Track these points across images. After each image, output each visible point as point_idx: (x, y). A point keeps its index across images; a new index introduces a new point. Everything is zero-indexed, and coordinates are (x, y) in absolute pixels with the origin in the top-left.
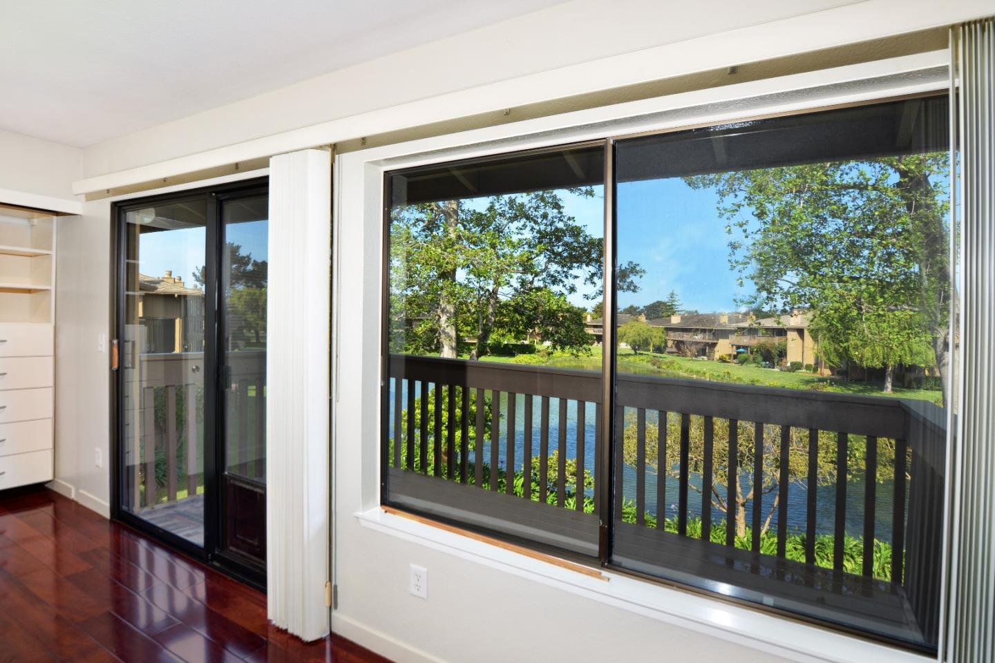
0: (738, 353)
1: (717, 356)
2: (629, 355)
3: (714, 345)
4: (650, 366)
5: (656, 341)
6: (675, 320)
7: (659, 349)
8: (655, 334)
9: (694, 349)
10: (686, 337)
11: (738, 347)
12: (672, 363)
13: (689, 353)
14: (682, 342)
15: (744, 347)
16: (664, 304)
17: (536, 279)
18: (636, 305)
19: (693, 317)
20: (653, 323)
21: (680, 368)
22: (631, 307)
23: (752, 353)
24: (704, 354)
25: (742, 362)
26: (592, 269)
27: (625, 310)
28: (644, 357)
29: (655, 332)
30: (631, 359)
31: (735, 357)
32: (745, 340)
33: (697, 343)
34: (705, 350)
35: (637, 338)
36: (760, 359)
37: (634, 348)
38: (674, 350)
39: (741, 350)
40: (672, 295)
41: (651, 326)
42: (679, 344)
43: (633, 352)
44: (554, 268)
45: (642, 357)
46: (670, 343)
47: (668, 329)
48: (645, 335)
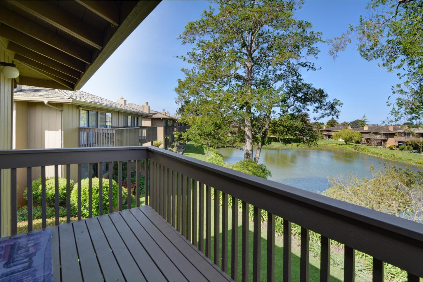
0: (399, 145)
1: (388, 146)
2: (343, 144)
3: (386, 141)
4: (353, 150)
5: (357, 139)
6: (366, 128)
7: (358, 142)
8: (356, 135)
9: (375, 142)
10: (371, 136)
11: (399, 142)
12: (364, 149)
13: (373, 144)
14: (369, 139)
15: (402, 142)
16: (361, 121)
17: (289, 109)
18: (347, 121)
19: (374, 126)
20: (354, 130)
21: (368, 151)
22: (345, 122)
23: (407, 145)
24: (381, 145)
25: (402, 149)
26: (317, 105)
27: (342, 124)
28: (350, 146)
29: (356, 134)
30: (344, 146)
31: (397, 147)
32: (403, 139)
33: (377, 140)
34: (382, 143)
35: (347, 137)
36: (411, 148)
37: (345, 141)
38: (366, 142)
39: (401, 144)
40: (364, 117)
41: (353, 131)
42: (368, 140)
43: (345, 143)
44: (298, 104)
45: (349, 146)
46: (363, 139)
47: (362, 133)
48: (351, 136)
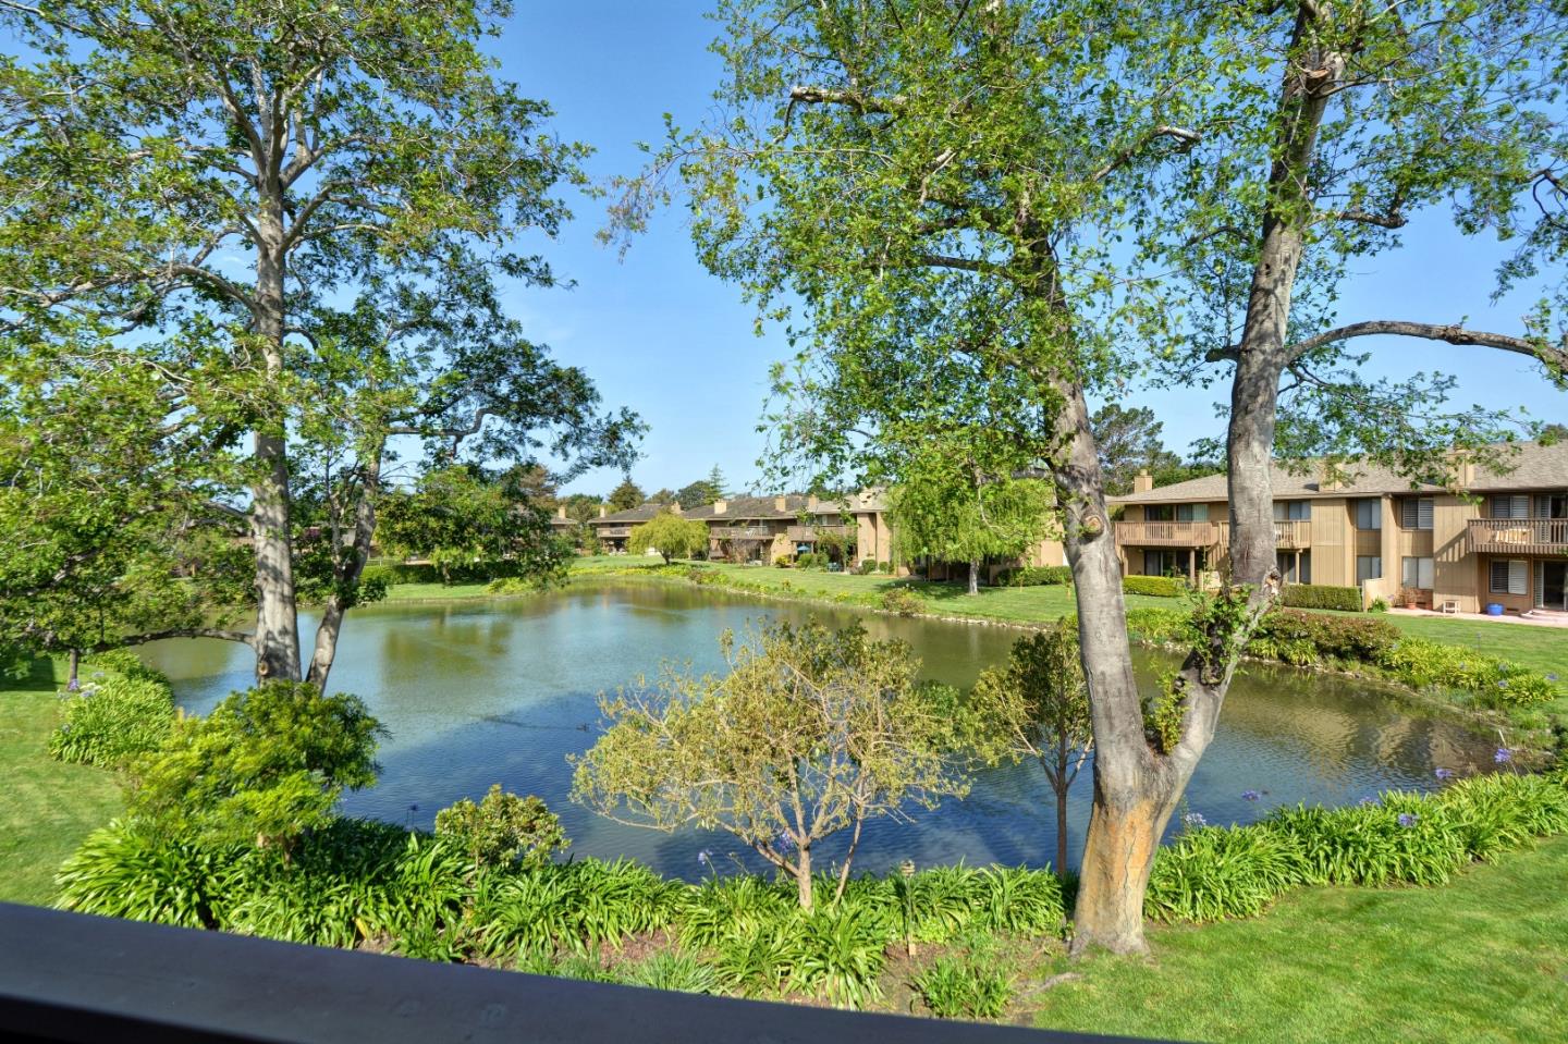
0: (800, 552)
1: (774, 558)
2: (660, 566)
3: (768, 543)
4: (687, 582)
5: (694, 543)
6: (720, 508)
7: (700, 555)
8: (693, 531)
9: (744, 549)
10: (735, 534)
11: (799, 544)
12: (716, 574)
13: (738, 558)
14: (728, 541)
15: (807, 544)
16: (706, 485)
18: (669, 488)
19: (742, 501)
20: (690, 516)
21: (727, 582)
22: (663, 492)
23: (815, 551)
24: (758, 558)
25: (809, 563)
27: (655, 497)
28: (678, 568)
29: (692, 527)
30: (662, 572)
31: (796, 559)
32: (808, 533)
33: (748, 542)
34: (759, 550)
35: (668, 540)
36: (826, 558)
37: (666, 556)
38: (720, 553)
39: (803, 548)
40: (715, 472)
41: (686, 520)
42: (725, 545)
43: (664, 562)
45: (676, 569)
46: (714, 544)
47: (711, 523)
48: (678, 535)
